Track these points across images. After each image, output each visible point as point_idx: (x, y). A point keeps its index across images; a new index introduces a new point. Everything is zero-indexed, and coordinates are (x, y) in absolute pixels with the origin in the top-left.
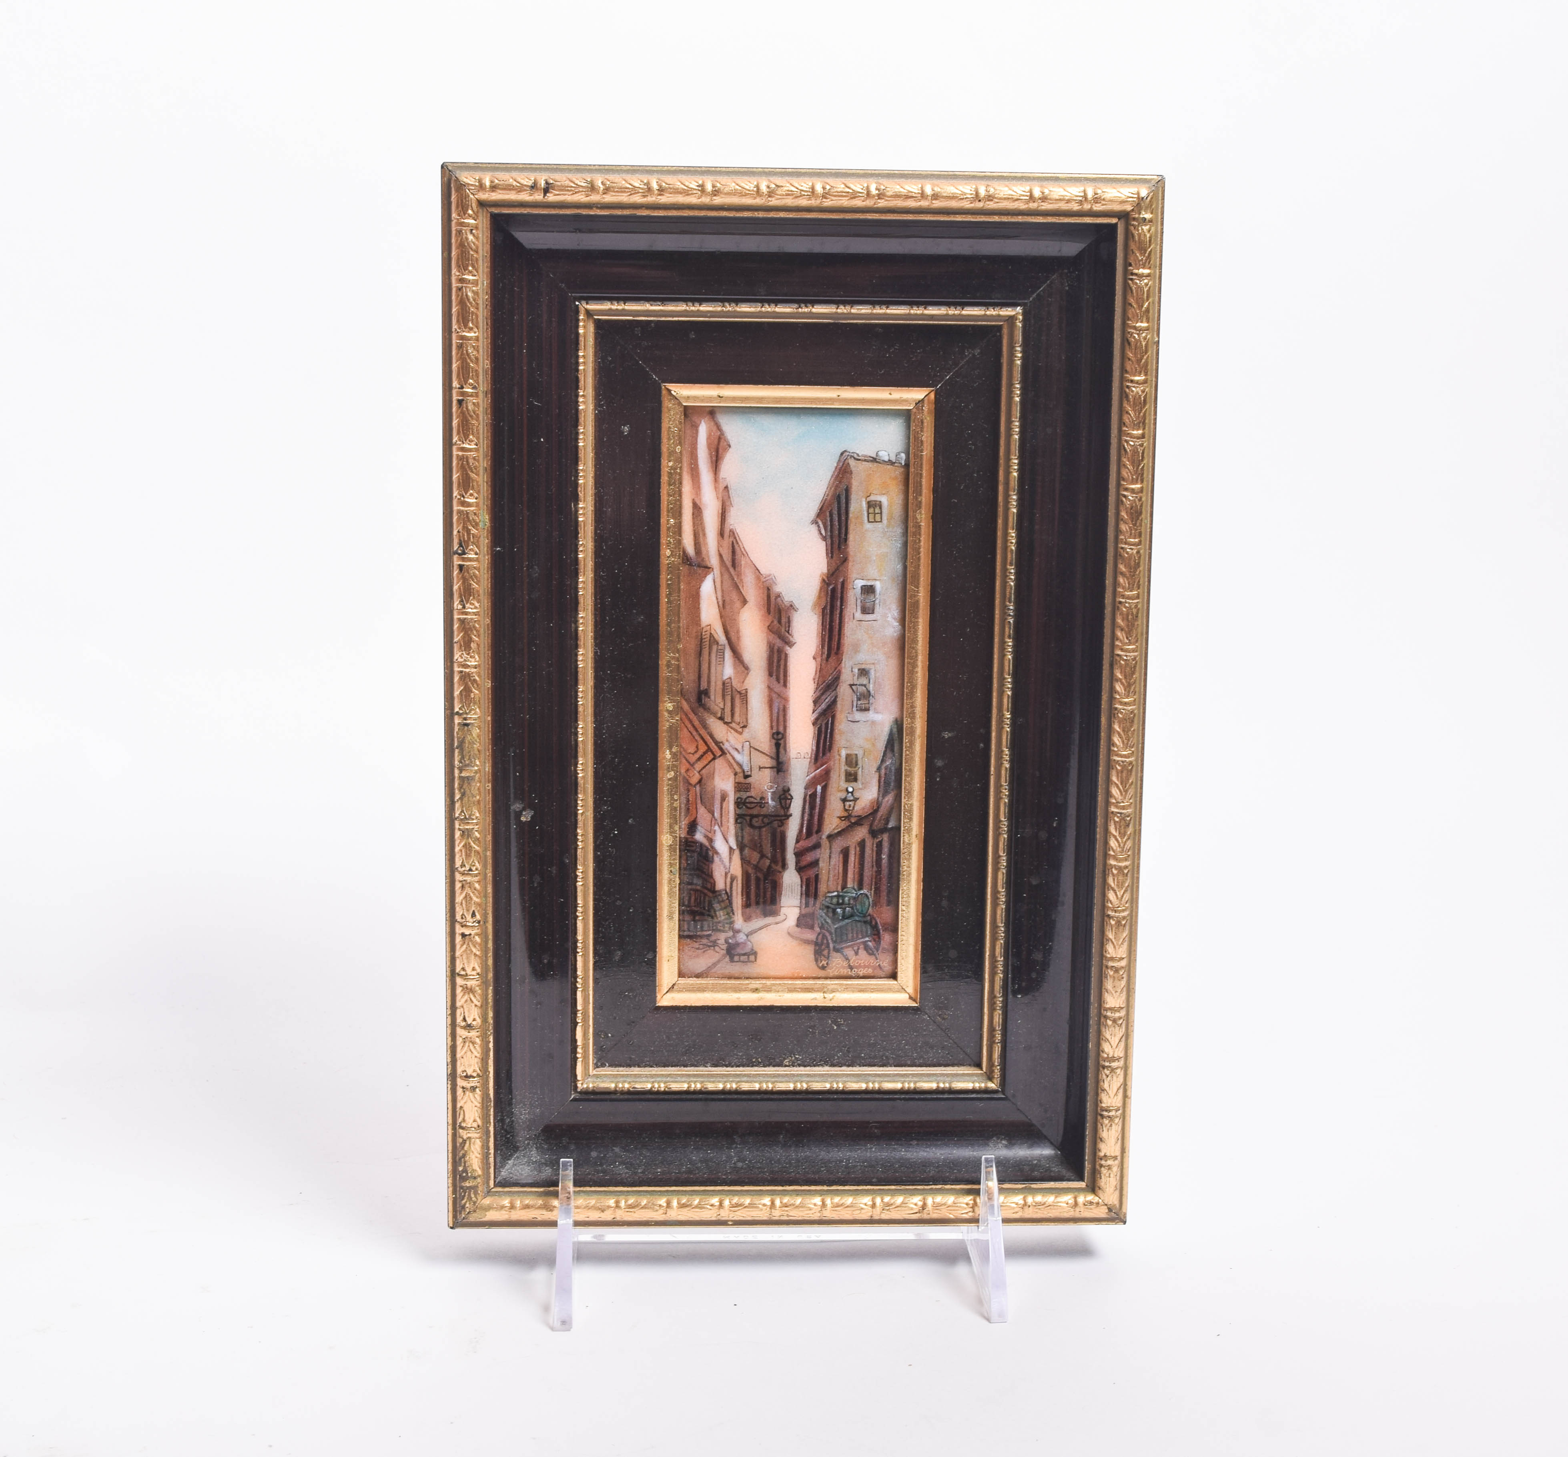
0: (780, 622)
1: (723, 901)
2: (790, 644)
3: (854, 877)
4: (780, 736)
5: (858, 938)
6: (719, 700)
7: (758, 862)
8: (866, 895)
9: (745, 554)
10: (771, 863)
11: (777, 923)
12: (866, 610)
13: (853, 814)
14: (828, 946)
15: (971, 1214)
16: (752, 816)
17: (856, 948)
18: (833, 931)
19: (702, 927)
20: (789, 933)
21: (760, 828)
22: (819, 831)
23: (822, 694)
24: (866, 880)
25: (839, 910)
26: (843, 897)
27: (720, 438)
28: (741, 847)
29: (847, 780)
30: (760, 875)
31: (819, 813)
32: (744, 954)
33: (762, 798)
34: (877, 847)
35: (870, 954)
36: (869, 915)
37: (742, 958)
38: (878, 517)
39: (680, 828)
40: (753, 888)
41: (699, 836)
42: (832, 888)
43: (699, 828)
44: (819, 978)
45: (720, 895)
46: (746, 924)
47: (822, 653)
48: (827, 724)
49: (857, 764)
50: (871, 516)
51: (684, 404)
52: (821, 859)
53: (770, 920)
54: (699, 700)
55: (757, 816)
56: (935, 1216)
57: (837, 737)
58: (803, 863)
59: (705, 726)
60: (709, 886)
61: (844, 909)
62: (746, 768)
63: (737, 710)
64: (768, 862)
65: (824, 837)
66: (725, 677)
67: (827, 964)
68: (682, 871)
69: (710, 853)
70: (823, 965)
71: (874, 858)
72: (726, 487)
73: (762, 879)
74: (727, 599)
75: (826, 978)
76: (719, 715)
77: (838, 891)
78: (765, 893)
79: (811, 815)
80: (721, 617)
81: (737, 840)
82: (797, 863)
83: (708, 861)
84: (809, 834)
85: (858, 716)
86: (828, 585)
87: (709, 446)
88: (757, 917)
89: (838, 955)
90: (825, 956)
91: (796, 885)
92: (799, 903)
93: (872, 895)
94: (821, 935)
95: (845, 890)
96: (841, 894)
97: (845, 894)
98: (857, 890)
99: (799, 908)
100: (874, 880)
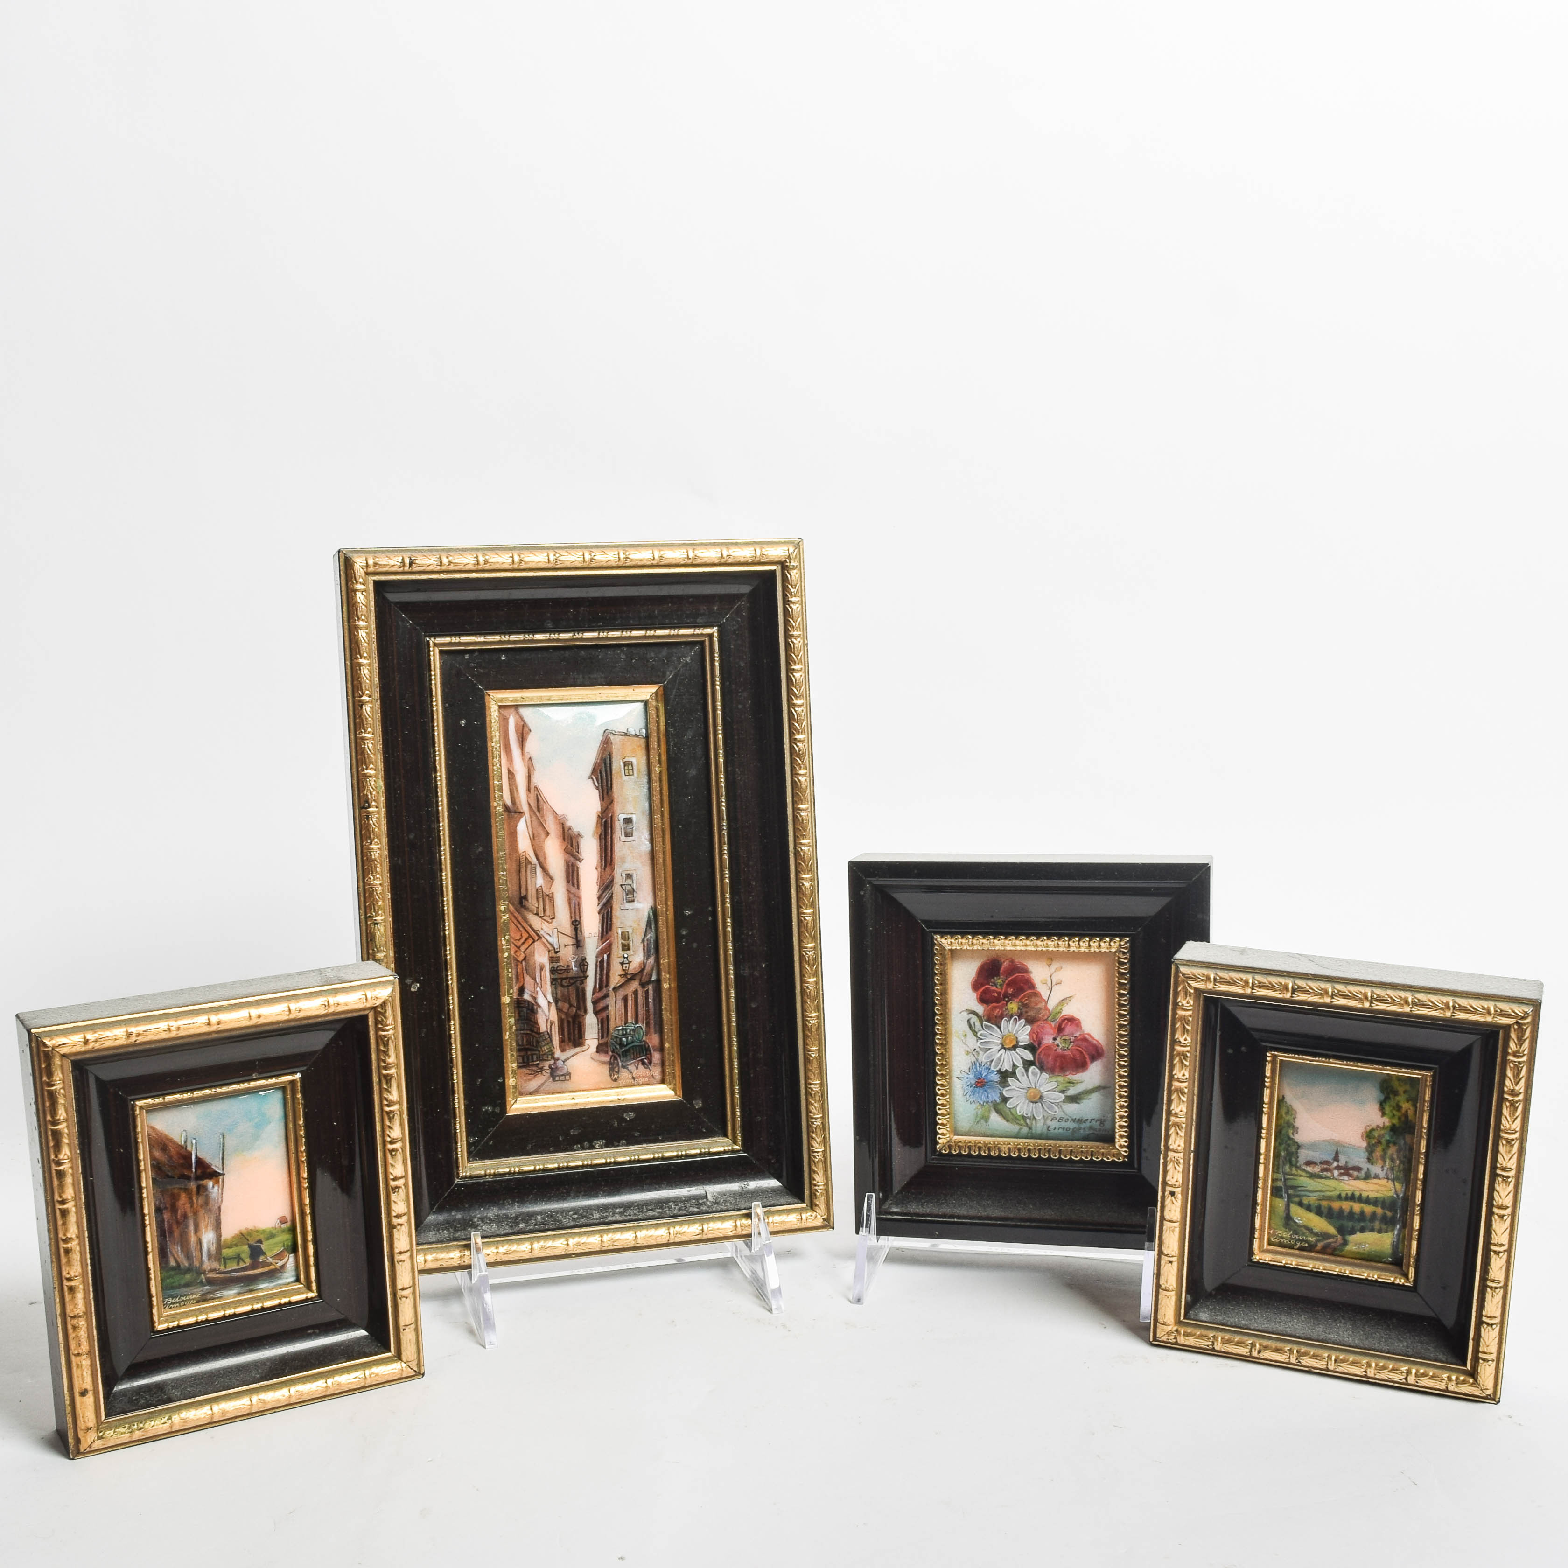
0: (572, 846)
1: (546, 1039)
2: (580, 860)
3: (632, 1016)
4: (577, 923)
5: (637, 1058)
6: (535, 901)
7: (568, 1010)
8: (641, 1027)
9: (546, 802)
10: (576, 1010)
11: (583, 1051)
12: (628, 834)
13: (629, 973)
14: (618, 1065)
15: (734, 1232)
16: (562, 979)
17: (636, 1065)
18: (621, 1054)
19: (532, 1058)
20: (591, 1058)
21: (568, 986)
22: (607, 985)
23: (603, 893)
24: (640, 1017)
25: (624, 1039)
26: (626, 1030)
27: (523, 726)
28: (556, 1001)
29: (623, 950)
30: (570, 1019)
31: (606, 973)
32: (562, 1075)
33: (568, 966)
34: (646, 994)
35: (646, 1068)
37: (561, 1078)
38: (631, 773)
40: (566, 1028)
41: (526, 997)
42: (618, 1024)
43: (526, 990)
44: (613, 1088)
46: (563, 1054)
47: (602, 865)
48: (607, 913)
49: (629, 938)
50: (627, 771)
51: (501, 704)
52: (609, 1005)
53: (578, 1049)
54: (521, 903)
55: (565, 979)
56: (710, 1236)
57: (614, 920)
58: (598, 1008)
59: (526, 920)
60: (535, 1030)
61: (627, 1038)
62: (556, 946)
63: (547, 907)
64: (574, 1010)
65: (611, 989)
66: (538, 886)
67: (618, 1077)
69: (535, 1007)
70: (615, 1078)
71: (645, 1002)
72: (530, 758)
73: (572, 1021)
74: (535, 832)
75: (618, 1087)
76: (535, 912)
77: (622, 1026)
78: (574, 1032)
79: (601, 975)
80: (532, 845)
81: (553, 996)
82: (594, 1008)
84: (601, 988)
85: (628, 905)
86: (602, 819)
87: (517, 731)
88: (570, 1048)
89: (625, 1070)
90: (616, 1072)
91: (594, 1024)
92: (597, 1036)
93: (645, 1027)
94: (613, 1057)
95: (627, 1025)
96: (624, 1028)
97: (627, 1028)
98: (635, 1024)
99: (597, 1040)
100: (645, 1017)
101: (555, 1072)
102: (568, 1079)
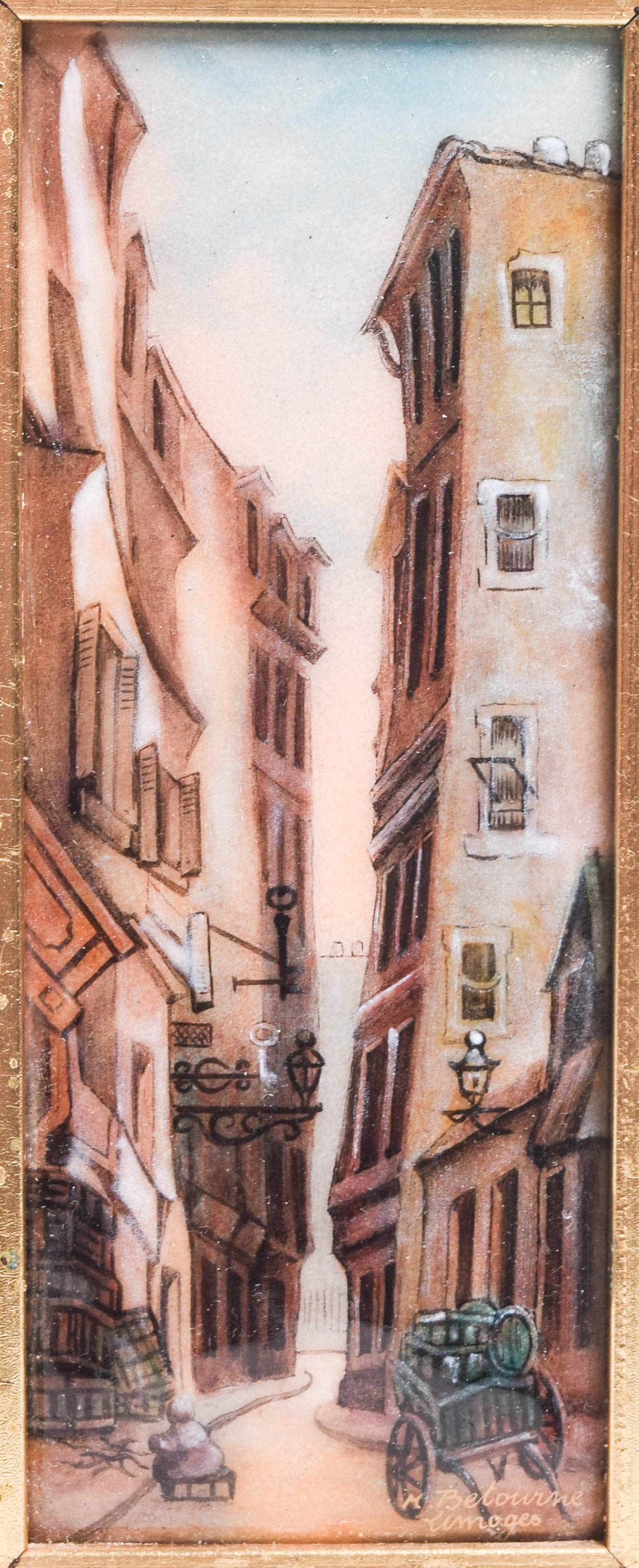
0: (282, 594)
1: (143, 1338)
2: (310, 652)
3: (489, 1273)
4: (288, 898)
5: (501, 1434)
6: (125, 803)
7: (235, 1235)
8: (523, 1320)
9: (189, 415)
10: (267, 1235)
11: (286, 1396)
12: (508, 563)
13: (485, 1105)
14: (422, 1455)
16: (217, 1113)
17: (496, 1461)
18: (435, 1415)
19: (88, 1408)
20: (318, 1423)
21: (237, 1143)
22: (395, 1148)
23: (399, 786)
24: (522, 1278)
25: (450, 1361)
26: (461, 1326)
27: (118, 109)
28: (189, 1195)
29: (468, 1014)
30: (241, 1270)
31: (394, 1101)
32: (201, 1480)
33: (243, 1064)
34: (548, 1191)
35: (535, 1476)
36: (532, 1372)
37: (197, 1489)
38: (540, 314)
39: (27, 1145)
40: (221, 1302)
42: (432, 1300)
43: (77, 1144)
44: (401, 1541)
45: (135, 1322)
46: (204, 1400)
47: (397, 677)
48: (411, 865)
49: (492, 972)
50: (522, 311)
51: (23, 17)
52: (400, 1226)
53: (266, 1387)
54: (73, 804)
55: (229, 1111)
57: (439, 898)
58: (354, 1237)
59: (89, 874)
60: (105, 1298)
61: (464, 1358)
62: (200, 984)
63: (173, 829)
64: (259, 1234)
65: (408, 1165)
66: (140, 744)
67: (422, 1503)
68: (34, 1261)
69: (108, 1211)
70: (410, 1506)
71: (543, 1222)
72: (137, 238)
73: (245, 1278)
74: (143, 535)
75: (419, 1540)
76: (125, 844)
77: (446, 1310)
78: (253, 1318)
79: (373, 1108)
80: (128, 582)
81: (177, 1177)
82: (338, 1234)
83: (101, 1231)
84: (368, 1157)
85: (494, 842)
86: (410, 494)
87: (90, 130)
88: (233, 1379)
89: (451, 1478)
90: (414, 1483)
91: (335, 1294)
92: (345, 1342)
93: (539, 1319)
94: (404, 1426)
95: (466, 1306)
96: (455, 1317)
97: (467, 1318)
98: (497, 1306)
99: (344, 1356)
100: (542, 1279)
101: (174, 1465)
102: (226, 1494)
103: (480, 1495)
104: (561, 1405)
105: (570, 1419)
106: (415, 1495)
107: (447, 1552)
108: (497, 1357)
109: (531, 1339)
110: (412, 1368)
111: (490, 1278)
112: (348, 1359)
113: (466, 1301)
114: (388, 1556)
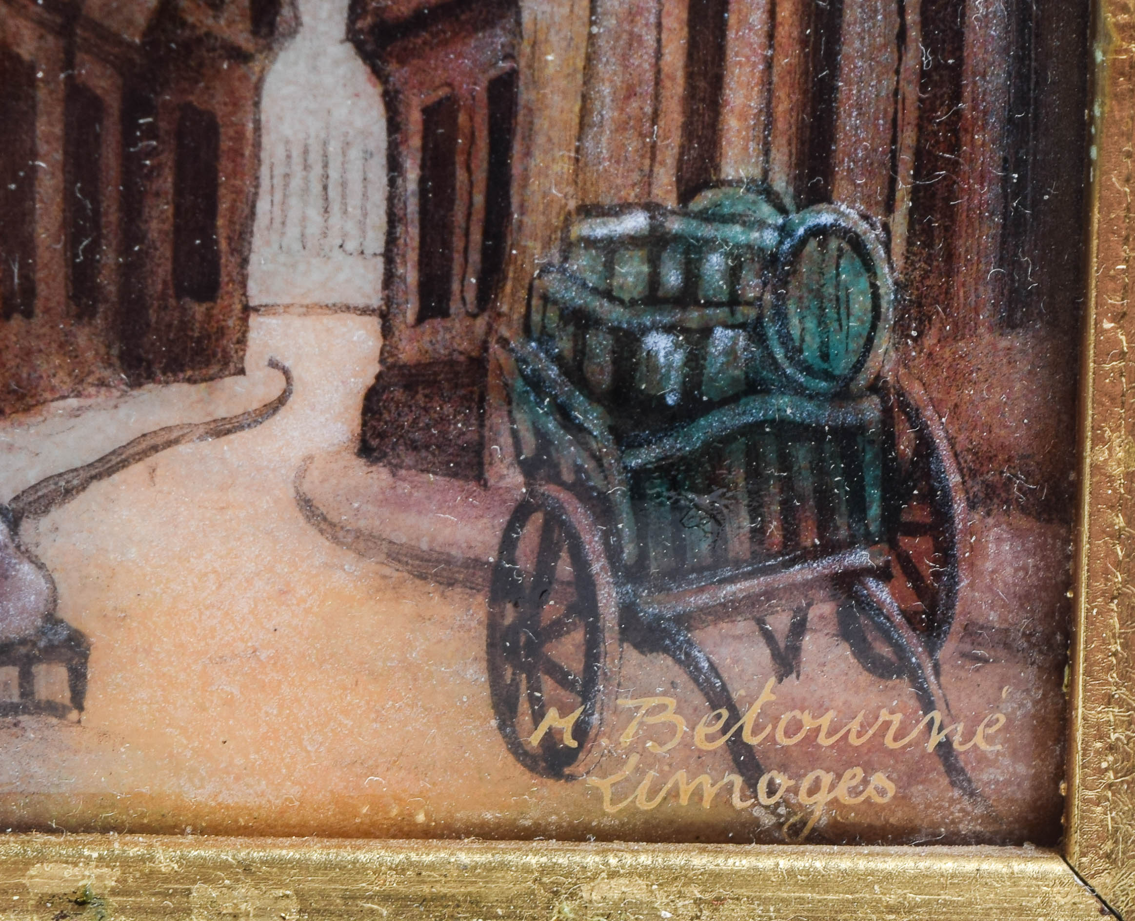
3: (769, 110)
5: (791, 551)
8: (857, 244)
14: (582, 601)
17: (778, 622)
18: (617, 491)
20: (304, 503)
24: (856, 130)
25: (658, 345)
26: (690, 252)
30: (99, 78)
35: (879, 668)
36: (876, 387)
40: (47, 168)
42: (613, 178)
44: (525, 835)
61: (696, 339)
67: (581, 731)
70: (551, 737)
73: (113, 103)
77: (651, 208)
78: (131, 211)
89: (659, 667)
90: (561, 677)
91: (354, 153)
92: (379, 286)
93: (898, 244)
94: (538, 518)
95: (704, 200)
96: (675, 225)
97: (707, 231)
98: (788, 202)
99: (375, 323)
100: (908, 137)
102: (64, 696)
103: (735, 716)
104: (954, 479)
105: (977, 516)
106: (564, 712)
107: (645, 859)
108: (785, 339)
109: (876, 297)
110: (558, 360)
111: (769, 124)
112: (387, 331)
113: (706, 185)
114: (489, 868)
